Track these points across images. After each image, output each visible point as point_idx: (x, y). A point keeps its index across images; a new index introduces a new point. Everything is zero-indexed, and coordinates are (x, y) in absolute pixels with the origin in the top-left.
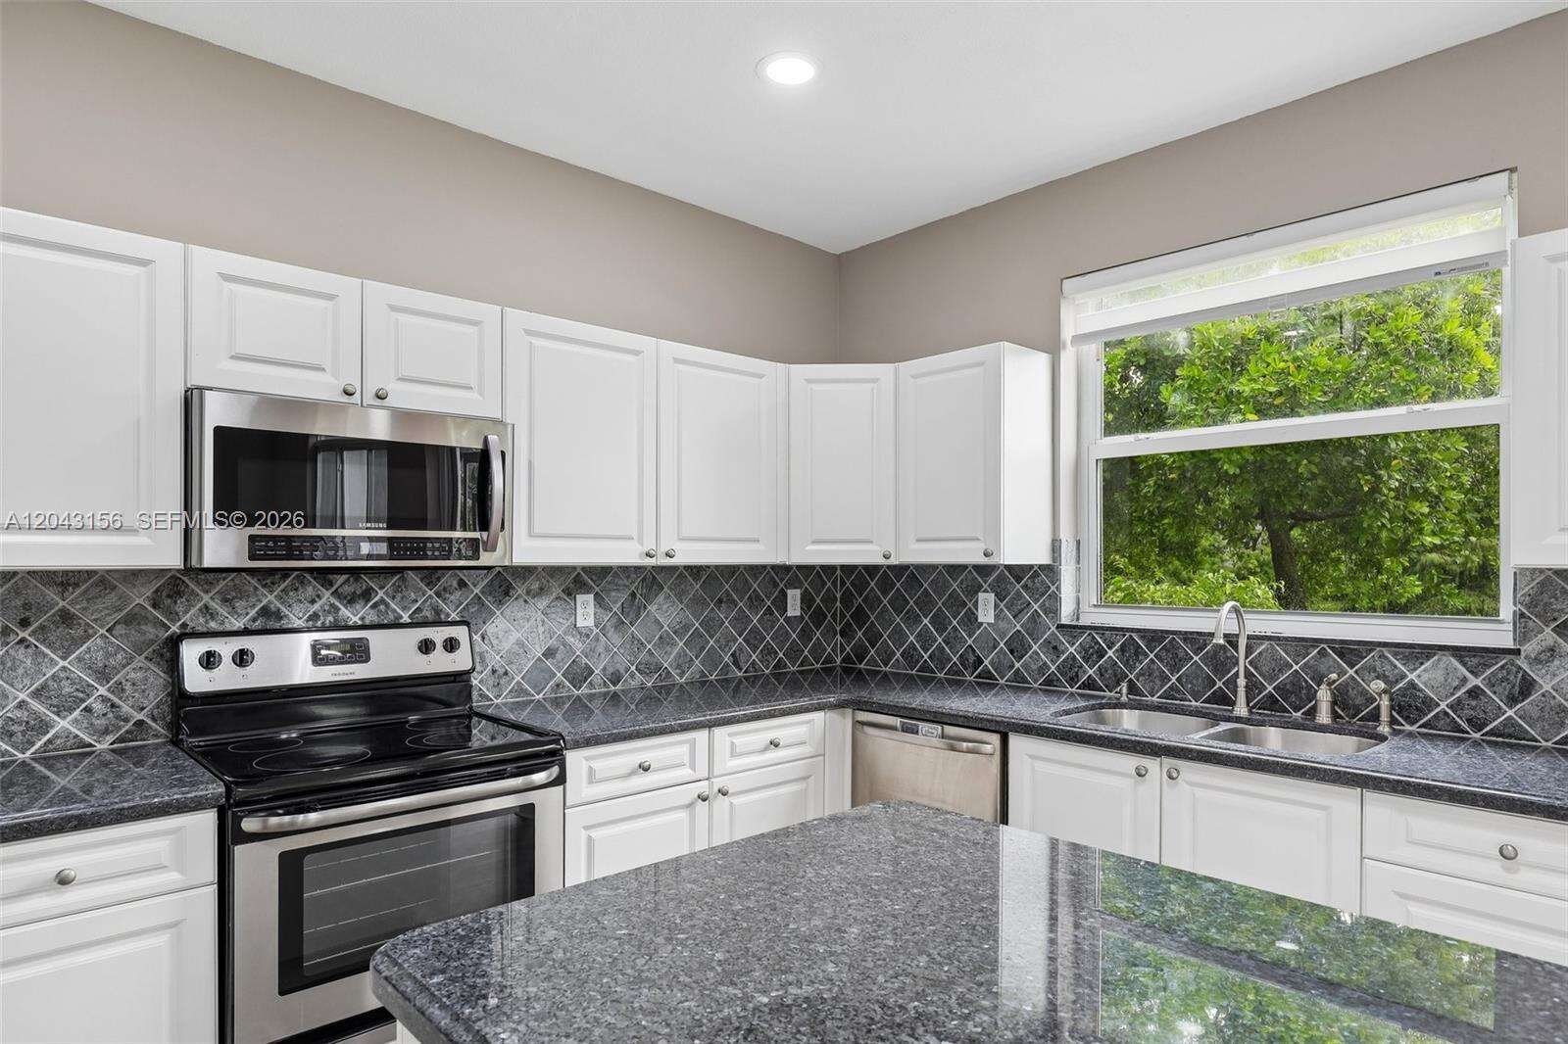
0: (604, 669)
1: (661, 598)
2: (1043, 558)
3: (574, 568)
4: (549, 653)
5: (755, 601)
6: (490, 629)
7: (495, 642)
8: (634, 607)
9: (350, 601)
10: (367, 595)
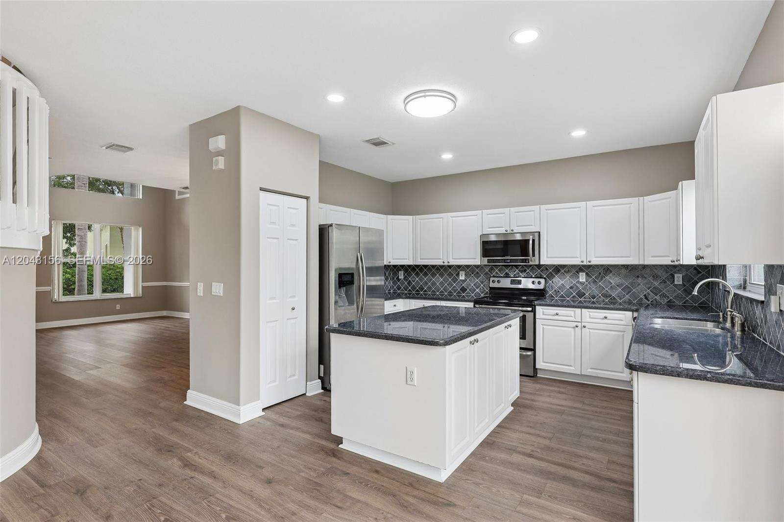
0: (589, 294)
1: (611, 275)
3: (579, 265)
4: (571, 288)
5: (656, 277)
6: (554, 280)
7: (555, 283)
8: (600, 277)
9: (521, 272)
10: (525, 271)
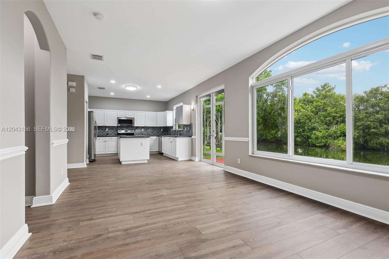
0: (144, 134)
1: (149, 129)
2: (172, 126)
3: (142, 127)
4: (140, 132)
5: (158, 129)
6: (136, 131)
9: (127, 128)
